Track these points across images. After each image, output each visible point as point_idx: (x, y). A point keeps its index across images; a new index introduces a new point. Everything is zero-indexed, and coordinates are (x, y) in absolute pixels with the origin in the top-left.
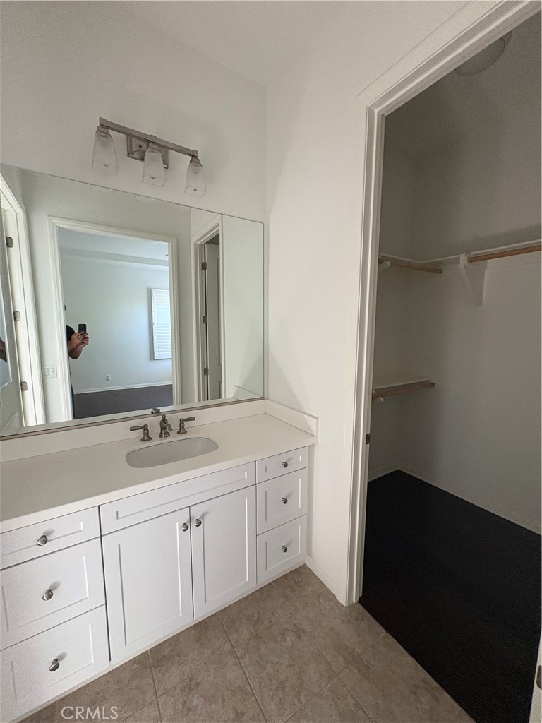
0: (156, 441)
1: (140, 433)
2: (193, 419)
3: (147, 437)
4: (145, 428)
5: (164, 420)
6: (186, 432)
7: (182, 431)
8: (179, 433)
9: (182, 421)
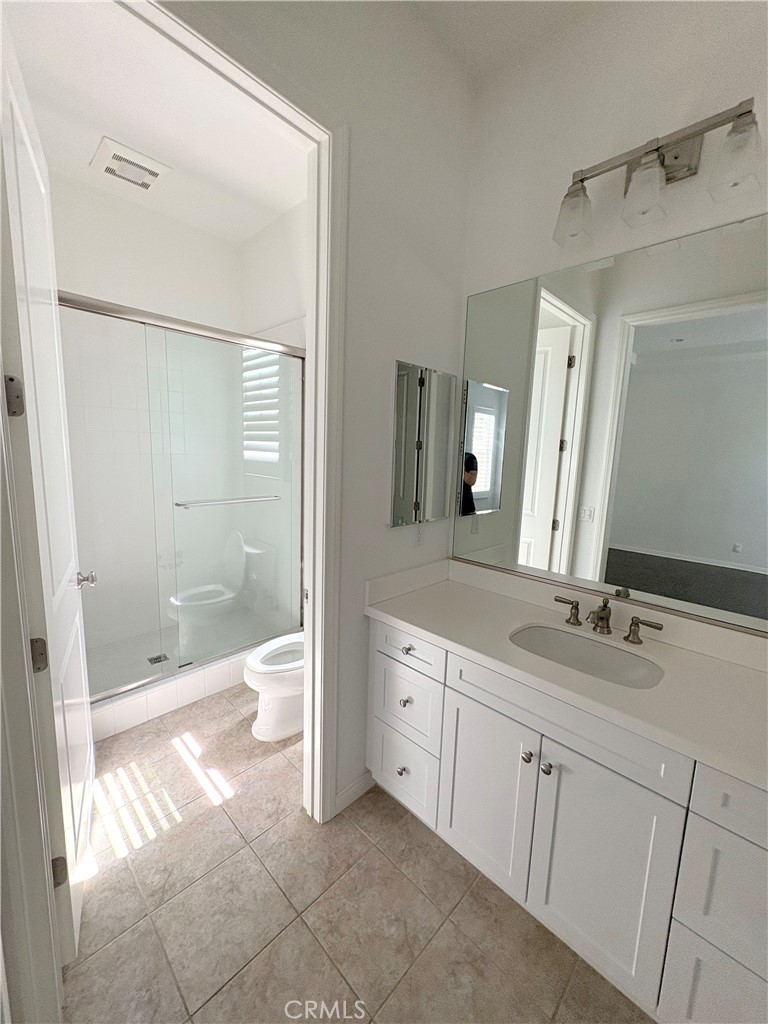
0: (586, 631)
1: (567, 610)
2: (659, 628)
3: (574, 620)
4: (576, 606)
5: (605, 606)
6: (641, 642)
7: (633, 637)
8: (626, 638)
9: (636, 623)
